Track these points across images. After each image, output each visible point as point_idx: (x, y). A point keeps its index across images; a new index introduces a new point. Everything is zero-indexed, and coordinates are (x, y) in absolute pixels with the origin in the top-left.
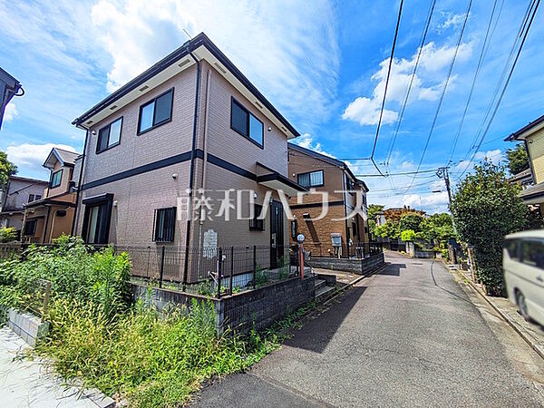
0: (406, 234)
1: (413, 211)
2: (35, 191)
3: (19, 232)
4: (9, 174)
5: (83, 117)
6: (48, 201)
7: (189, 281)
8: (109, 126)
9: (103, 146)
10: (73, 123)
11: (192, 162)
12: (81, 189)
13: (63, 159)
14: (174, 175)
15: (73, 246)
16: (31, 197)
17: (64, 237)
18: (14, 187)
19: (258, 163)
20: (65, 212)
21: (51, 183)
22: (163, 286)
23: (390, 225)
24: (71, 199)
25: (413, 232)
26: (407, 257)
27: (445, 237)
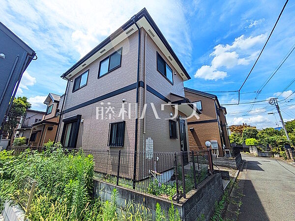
0: (250, 141)
1: (249, 126)
2: (38, 117)
3: (28, 139)
4: (27, 108)
5: (67, 73)
6: (44, 121)
7: (137, 179)
8: (80, 77)
9: (77, 88)
10: (61, 77)
11: (138, 90)
12: (63, 113)
13: (54, 98)
14: (124, 100)
15: (55, 150)
16: (36, 120)
17: (50, 143)
18: (29, 115)
19: (171, 94)
20: (52, 128)
21: (47, 113)
22: (120, 184)
23: (235, 135)
24: (56, 120)
25: (255, 139)
26: (252, 155)
27: (281, 143)
